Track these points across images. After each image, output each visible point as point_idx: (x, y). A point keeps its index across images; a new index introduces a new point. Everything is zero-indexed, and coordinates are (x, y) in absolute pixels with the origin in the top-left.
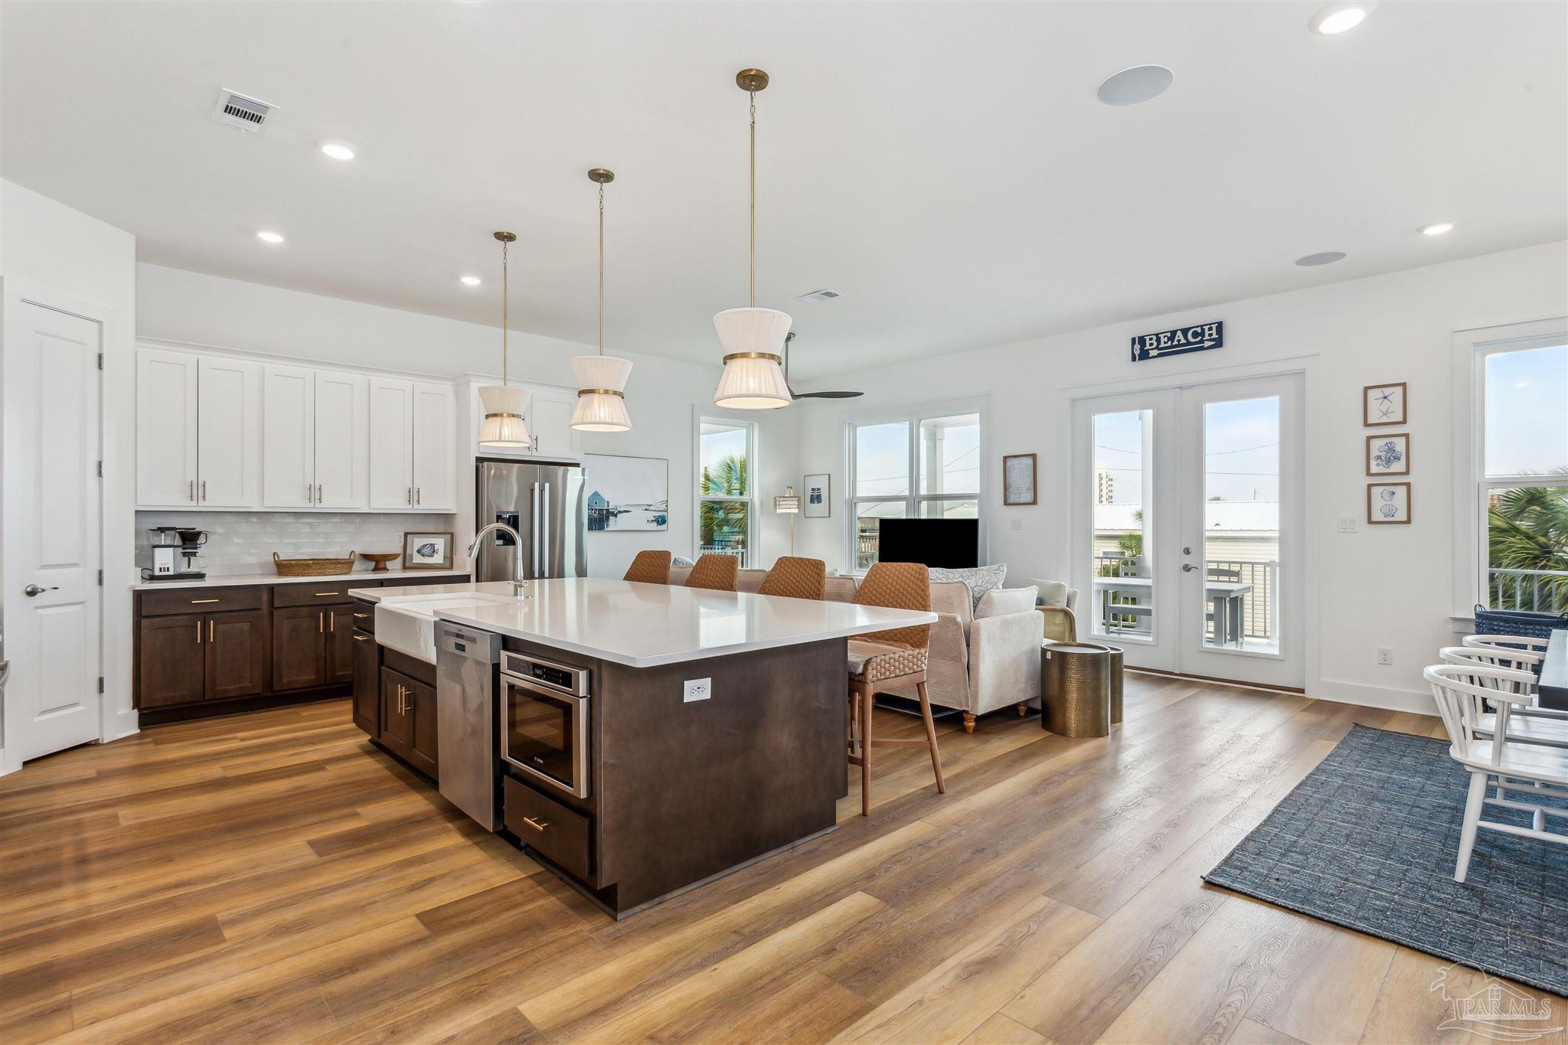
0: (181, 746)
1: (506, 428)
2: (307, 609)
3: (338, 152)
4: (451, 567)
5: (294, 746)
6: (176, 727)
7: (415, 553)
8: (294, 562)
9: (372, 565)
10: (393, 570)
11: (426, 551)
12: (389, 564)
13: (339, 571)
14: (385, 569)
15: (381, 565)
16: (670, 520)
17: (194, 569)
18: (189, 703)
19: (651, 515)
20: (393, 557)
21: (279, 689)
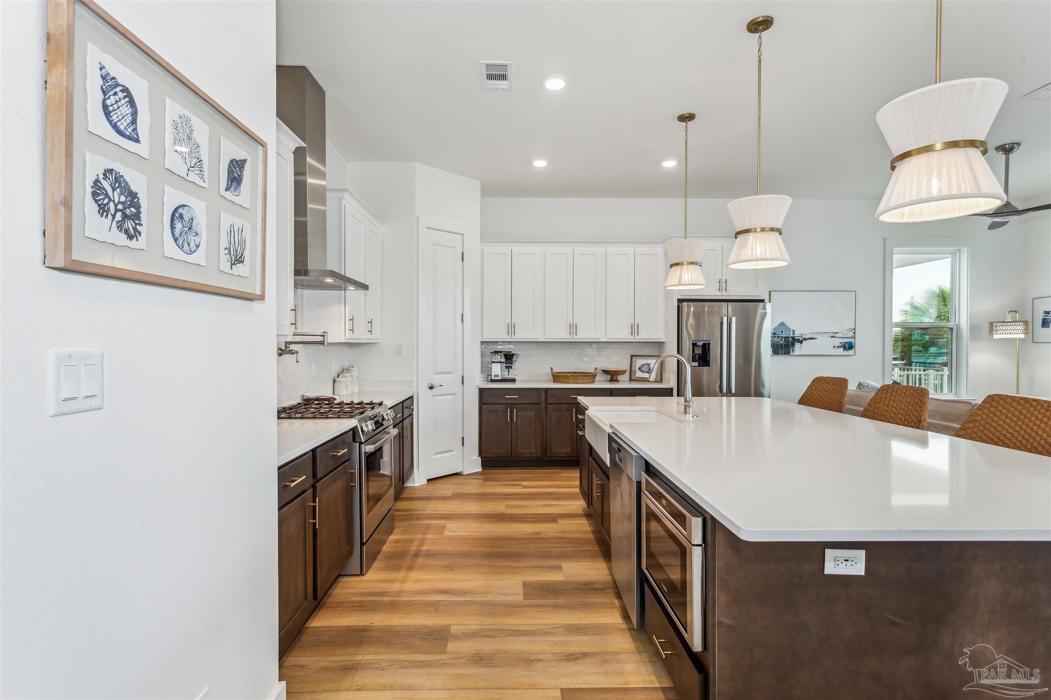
0: (494, 485)
1: (686, 274)
2: (567, 405)
3: (555, 84)
4: (661, 381)
5: (547, 499)
6: (499, 471)
7: (637, 370)
8: (560, 374)
9: (609, 377)
10: (622, 381)
11: (644, 369)
12: (620, 378)
13: (586, 381)
14: (617, 381)
15: (615, 378)
16: (858, 344)
17: (511, 376)
18: (504, 457)
19: (837, 342)
20: (623, 372)
21: (551, 456)
